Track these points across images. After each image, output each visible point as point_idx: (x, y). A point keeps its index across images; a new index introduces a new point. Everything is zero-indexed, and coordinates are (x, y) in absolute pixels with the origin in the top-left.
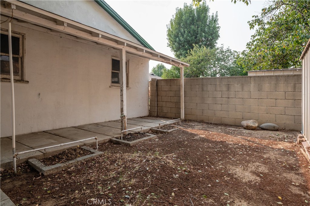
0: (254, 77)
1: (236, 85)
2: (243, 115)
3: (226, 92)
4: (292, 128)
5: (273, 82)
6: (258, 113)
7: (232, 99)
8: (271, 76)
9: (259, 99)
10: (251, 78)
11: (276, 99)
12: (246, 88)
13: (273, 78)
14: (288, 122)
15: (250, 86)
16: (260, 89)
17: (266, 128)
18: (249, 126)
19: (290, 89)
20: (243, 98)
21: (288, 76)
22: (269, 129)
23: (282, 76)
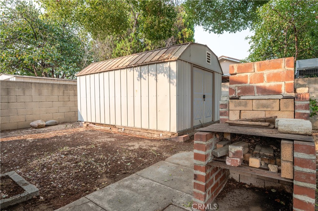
0: (35, 83)
1: (17, 90)
2: (25, 118)
3: (4, 96)
4: (63, 121)
5: (50, 88)
6: (40, 114)
7: (12, 103)
8: (48, 84)
9: (39, 102)
10: (32, 84)
11: (53, 102)
12: (27, 93)
13: (50, 85)
14: (61, 118)
15: (31, 91)
16: (40, 94)
17: (51, 124)
18: (41, 125)
19: (61, 94)
20: (25, 102)
21: (60, 84)
22: (52, 124)
23: (56, 84)
